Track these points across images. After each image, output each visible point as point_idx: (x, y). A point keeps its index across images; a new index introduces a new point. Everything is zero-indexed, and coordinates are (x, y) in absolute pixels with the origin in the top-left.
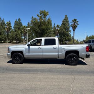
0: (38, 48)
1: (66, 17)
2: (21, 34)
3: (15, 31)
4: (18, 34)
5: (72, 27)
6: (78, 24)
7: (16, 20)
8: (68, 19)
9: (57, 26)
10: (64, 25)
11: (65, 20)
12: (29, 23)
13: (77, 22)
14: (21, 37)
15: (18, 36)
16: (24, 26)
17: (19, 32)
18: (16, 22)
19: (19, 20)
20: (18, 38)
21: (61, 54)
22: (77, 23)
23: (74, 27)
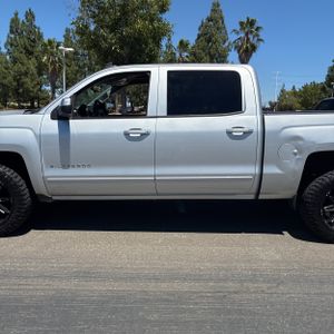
0: (126, 134)
1: (216, 8)
2: (40, 74)
3: (15, 61)
4: (26, 74)
5: (238, 48)
6: (259, 40)
7: (16, 14)
8: (222, 18)
9: (181, 42)
10: (209, 41)
11: (210, 20)
12: (67, 30)
13: (257, 29)
14: (40, 84)
15: (28, 80)
16: (50, 42)
17: (32, 65)
18: (15, 21)
19: (30, 15)
20: (28, 91)
21: (277, 171)
22: (258, 35)
23: (246, 51)
